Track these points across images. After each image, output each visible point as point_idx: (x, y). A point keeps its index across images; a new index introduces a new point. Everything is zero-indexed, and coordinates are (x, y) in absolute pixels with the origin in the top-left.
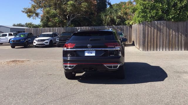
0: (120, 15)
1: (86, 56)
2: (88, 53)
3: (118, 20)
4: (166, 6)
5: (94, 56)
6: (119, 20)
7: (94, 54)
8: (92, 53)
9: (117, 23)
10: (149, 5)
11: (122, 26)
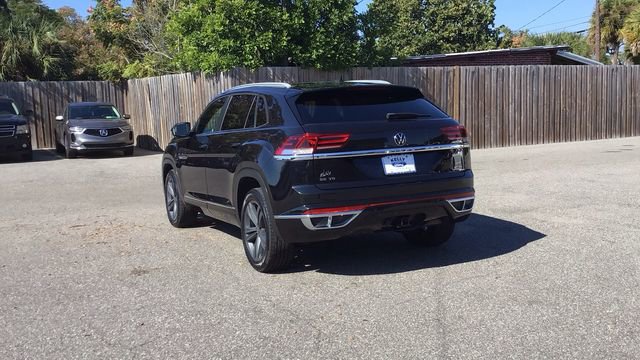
0: (56, 40)
1: (391, 176)
2: (393, 165)
3: (51, 59)
4: (300, 19)
5: (413, 173)
6: (56, 59)
7: (410, 168)
8: (405, 164)
9: (45, 71)
10: (250, 15)
11: (86, 82)
